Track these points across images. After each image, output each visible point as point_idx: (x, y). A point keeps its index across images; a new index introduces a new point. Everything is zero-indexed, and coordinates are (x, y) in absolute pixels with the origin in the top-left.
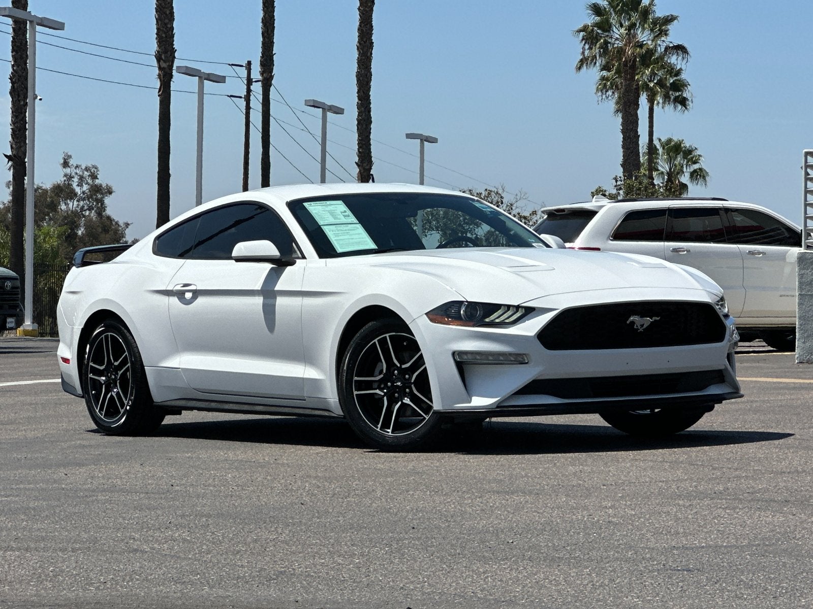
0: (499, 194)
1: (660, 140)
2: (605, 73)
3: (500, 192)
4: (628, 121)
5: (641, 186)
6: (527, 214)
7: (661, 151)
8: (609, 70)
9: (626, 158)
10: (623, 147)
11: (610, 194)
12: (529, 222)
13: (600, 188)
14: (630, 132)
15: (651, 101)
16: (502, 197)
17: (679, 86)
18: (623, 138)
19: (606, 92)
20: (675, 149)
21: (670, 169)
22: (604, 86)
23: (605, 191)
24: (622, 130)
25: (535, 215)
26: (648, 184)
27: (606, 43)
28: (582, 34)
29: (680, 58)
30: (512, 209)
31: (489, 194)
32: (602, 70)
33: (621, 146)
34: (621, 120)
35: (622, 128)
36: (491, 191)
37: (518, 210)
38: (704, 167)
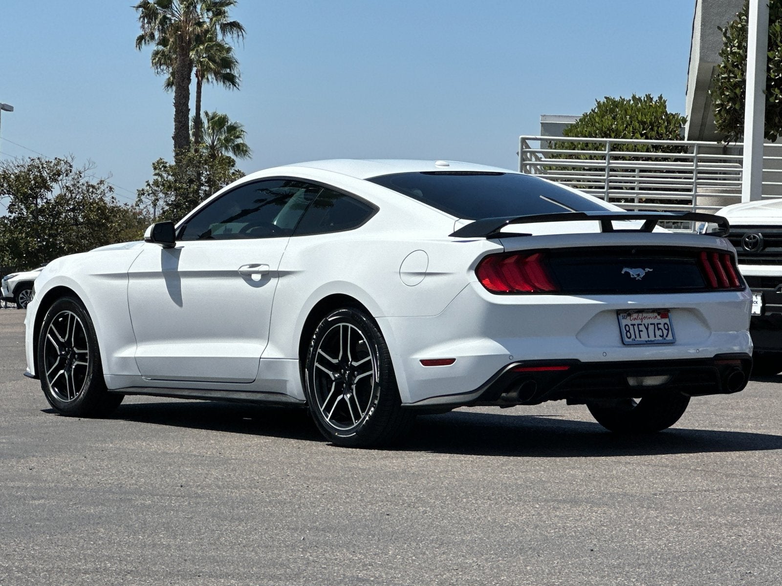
0: (68, 163)
1: (207, 114)
2: (161, 48)
3: (70, 160)
4: (180, 95)
5: (201, 159)
6: (95, 184)
7: (206, 125)
8: (165, 46)
9: (177, 132)
10: (175, 121)
11: (170, 165)
12: (97, 191)
13: (161, 159)
14: (183, 105)
15: (201, 76)
16: (71, 166)
17: (227, 63)
18: (176, 111)
19: (160, 66)
20: (219, 122)
21: (213, 143)
22: (160, 59)
23: (166, 163)
24: (174, 104)
25: (102, 185)
26: (208, 157)
27: (165, 17)
28: (141, 9)
29: (235, 35)
30: (81, 176)
31: (58, 162)
32: (158, 44)
33: (173, 120)
34: (174, 94)
35: (174, 102)
36: (60, 160)
37: (86, 179)
38: (247, 142)
